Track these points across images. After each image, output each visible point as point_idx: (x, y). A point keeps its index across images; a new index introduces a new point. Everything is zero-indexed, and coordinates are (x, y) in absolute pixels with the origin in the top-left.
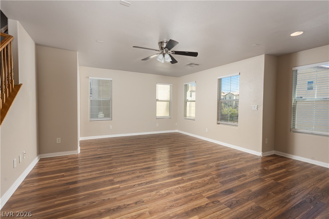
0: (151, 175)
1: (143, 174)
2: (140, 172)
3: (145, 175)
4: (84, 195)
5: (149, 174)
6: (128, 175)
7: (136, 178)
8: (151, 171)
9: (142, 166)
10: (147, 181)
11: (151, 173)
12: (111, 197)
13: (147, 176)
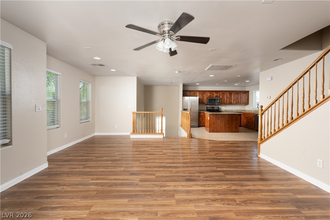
0: (190, 172)
1: (197, 175)
2: (200, 177)
3: (195, 173)
4: (239, 168)
5: (191, 173)
6: (213, 177)
7: (203, 171)
8: (188, 176)
9: (196, 185)
10: (195, 168)
11: (189, 173)
12: (220, 164)
13: (194, 171)
